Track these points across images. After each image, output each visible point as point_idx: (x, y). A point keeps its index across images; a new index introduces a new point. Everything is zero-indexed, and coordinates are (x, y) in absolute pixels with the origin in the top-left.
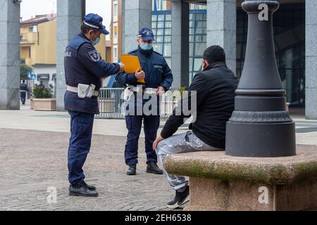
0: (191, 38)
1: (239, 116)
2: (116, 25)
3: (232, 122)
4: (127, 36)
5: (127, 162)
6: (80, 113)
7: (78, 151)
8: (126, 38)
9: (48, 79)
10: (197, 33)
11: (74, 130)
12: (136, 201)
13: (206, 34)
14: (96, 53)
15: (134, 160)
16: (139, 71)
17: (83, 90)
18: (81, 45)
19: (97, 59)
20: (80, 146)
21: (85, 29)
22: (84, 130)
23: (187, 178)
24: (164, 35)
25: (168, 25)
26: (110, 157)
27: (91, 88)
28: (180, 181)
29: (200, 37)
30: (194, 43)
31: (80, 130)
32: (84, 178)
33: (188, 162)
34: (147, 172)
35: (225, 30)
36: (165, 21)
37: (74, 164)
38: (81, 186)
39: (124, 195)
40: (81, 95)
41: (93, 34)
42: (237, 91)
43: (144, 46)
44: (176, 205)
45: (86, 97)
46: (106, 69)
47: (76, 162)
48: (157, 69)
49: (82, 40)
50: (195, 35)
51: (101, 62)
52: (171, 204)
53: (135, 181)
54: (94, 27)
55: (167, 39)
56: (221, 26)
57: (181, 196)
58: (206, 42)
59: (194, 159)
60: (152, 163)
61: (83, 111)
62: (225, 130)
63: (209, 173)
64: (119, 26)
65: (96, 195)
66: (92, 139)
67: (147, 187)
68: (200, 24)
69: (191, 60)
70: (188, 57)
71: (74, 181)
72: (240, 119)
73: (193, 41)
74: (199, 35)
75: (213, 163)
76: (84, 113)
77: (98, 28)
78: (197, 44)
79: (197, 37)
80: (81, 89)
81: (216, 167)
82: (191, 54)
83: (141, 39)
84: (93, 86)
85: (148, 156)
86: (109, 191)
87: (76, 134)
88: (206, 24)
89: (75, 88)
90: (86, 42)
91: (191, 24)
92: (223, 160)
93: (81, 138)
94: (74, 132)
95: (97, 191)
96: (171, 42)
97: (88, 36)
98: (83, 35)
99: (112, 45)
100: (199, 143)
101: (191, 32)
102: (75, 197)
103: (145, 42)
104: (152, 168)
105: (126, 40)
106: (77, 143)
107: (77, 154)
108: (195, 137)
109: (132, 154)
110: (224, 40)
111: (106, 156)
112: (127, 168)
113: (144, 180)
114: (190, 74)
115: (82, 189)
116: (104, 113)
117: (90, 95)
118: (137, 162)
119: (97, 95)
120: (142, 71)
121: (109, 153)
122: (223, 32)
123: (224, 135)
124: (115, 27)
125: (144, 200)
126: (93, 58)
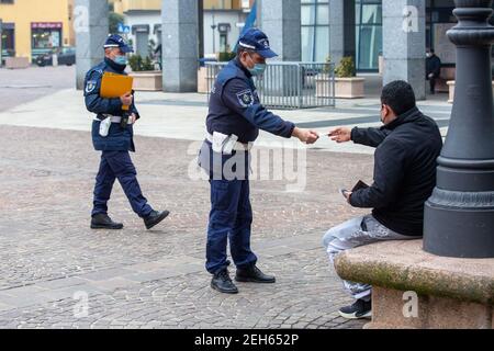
1: (442, 197)
3: (433, 205)
9: (148, 32)
12: (294, 301)
14: (248, 94)
42: (440, 159)
45: (222, 152)
54: (248, 46)
59: (379, 262)
63: (401, 284)
67: (307, 269)
69: (357, 7)
70: (353, 3)
72: (445, 203)
75: (407, 271)
81: (410, 276)
84: (234, 138)
92: (421, 264)
114: (357, 28)
125: (305, 299)
126: (242, 103)
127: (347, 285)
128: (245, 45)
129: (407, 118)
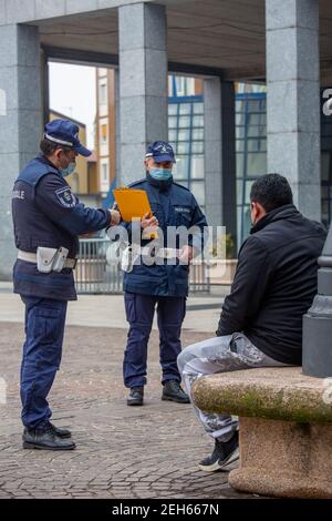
0: (239, 145)
1: (326, 304)
2: (104, 122)
3: (314, 315)
4: (124, 144)
5: (127, 381)
6: (43, 299)
7: (38, 369)
8: (123, 148)
10: (250, 134)
11: (32, 328)
12: (144, 457)
13: (265, 138)
14: (69, 192)
15: (140, 379)
16: (148, 218)
17: (47, 259)
18: (41, 178)
19: (70, 202)
20: (43, 359)
21: (47, 148)
22: (48, 331)
23: (235, 418)
24: (191, 141)
25: (198, 121)
26: (97, 370)
27: (61, 255)
28: (222, 423)
29: (256, 142)
30: (246, 153)
31: (41, 331)
32: (50, 416)
33: (234, 390)
34: (163, 399)
35: (299, 131)
36: (192, 115)
37: (32, 391)
38: (44, 432)
39: (122, 447)
40: (43, 268)
41: (62, 157)
42: (322, 259)
43: (157, 173)
44: (216, 466)
45: (52, 271)
46: (88, 221)
47: (36, 388)
48: (180, 214)
49: (43, 169)
50: (246, 139)
51: (79, 208)
52: (207, 462)
53: (142, 417)
54: (64, 142)
55: (197, 147)
56: (293, 124)
57: (225, 448)
58: (266, 152)
59: (246, 384)
60: (173, 384)
61: (47, 296)
62: (301, 332)
63: (275, 410)
64: (110, 124)
65: (71, 448)
66: (64, 344)
67: (164, 429)
68: (254, 120)
69: (239, 184)
70: (234, 179)
71: (32, 423)
73: (242, 150)
74: (252, 138)
75: (281, 393)
76: (50, 300)
77: (71, 144)
78: (250, 156)
79: (250, 143)
80: (42, 257)
81: (286, 399)
82: (239, 173)
83: (152, 161)
84: (65, 251)
85: (166, 371)
86: (95, 437)
87: (36, 337)
88: (265, 118)
89: (32, 255)
90: (51, 173)
91: (239, 119)
92: (299, 385)
93: (43, 345)
94: (32, 333)
95: (74, 439)
96: (203, 153)
97: (54, 160)
98: (44, 160)
99: (99, 157)
100: (255, 354)
101: (238, 133)
102: (33, 452)
103: (158, 164)
104: (172, 393)
105: (124, 151)
106: (36, 353)
107: (38, 374)
108: (250, 344)
109: (137, 368)
110: (300, 150)
111: (89, 368)
112: (127, 393)
113: (158, 416)
114: (239, 210)
115: (46, 437)
116: (86, 282)
117: (59, 266)
118: (145, 382)
119: (72, 266)
120: (154, 218)
121: (95, 363)
122: (296, 134)
123: (300, 340)
124: (104, 126)
125: (159, 455)
126: (63, 202)
127: (203, 419)
128: (58, 141)
129: (277, 216)
